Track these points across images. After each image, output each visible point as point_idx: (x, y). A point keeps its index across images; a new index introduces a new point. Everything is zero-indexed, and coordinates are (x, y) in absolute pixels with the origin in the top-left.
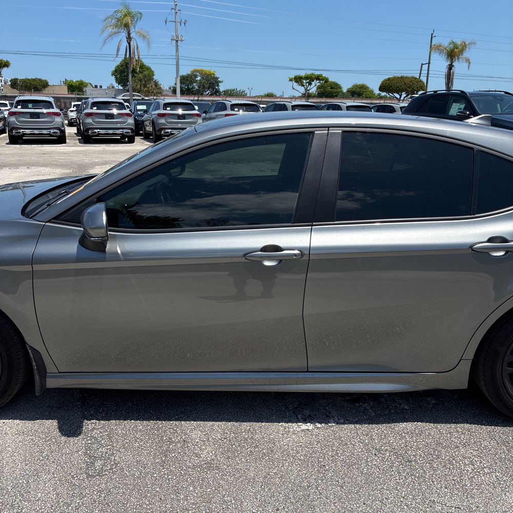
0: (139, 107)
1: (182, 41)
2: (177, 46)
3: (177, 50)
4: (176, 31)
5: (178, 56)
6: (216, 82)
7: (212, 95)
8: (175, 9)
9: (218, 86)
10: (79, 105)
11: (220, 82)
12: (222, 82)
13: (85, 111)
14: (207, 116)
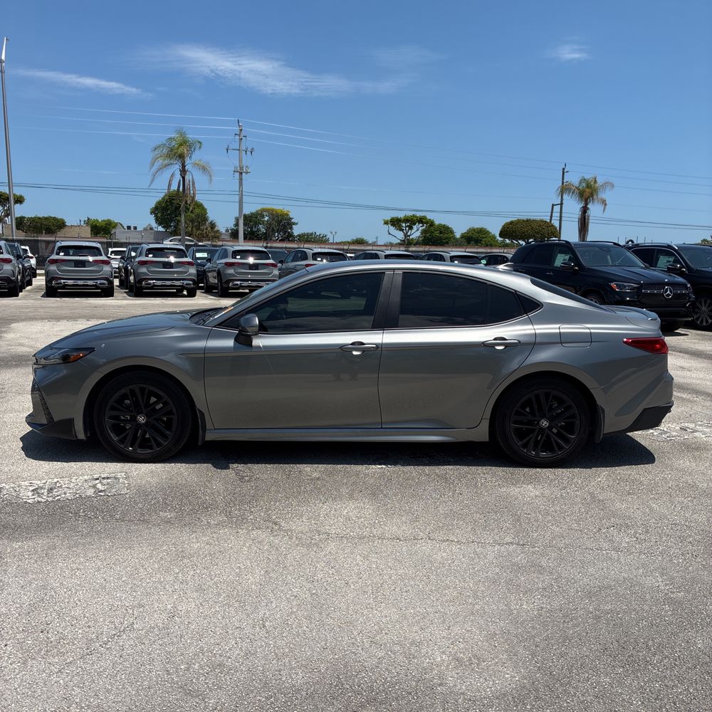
0: (199, 255)
1: (247, 173)
2: (241, 180)
3: (241, 184)
4: (240, 161)
5: (242, 191)
6: (289, 224)
7: (282, 240)
8: (239, 135)
9: (291, 228)
10: (124, 251)
11: (294, 224)
12: (297, 224)
13: (137, 260)
14: (284, 267)
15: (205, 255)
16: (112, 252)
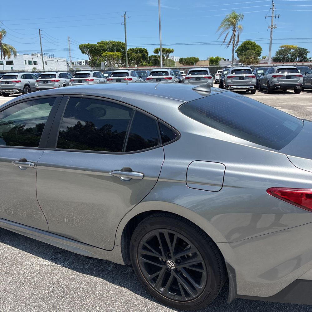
0: (259, 72)
1: (275, 28)
2: (272, 32)
3: (271, 34)
4: (272, 22)
5: (272, 38)
6: (305, 52)
7: (301, 61)
8: (272, 9)
9: (306, 55)
10: (222, 71)
11: (308, 52)
12: (309, 52)
13: (228, 75)
14: (306, 76)
15: (262, 71)
16: (219, 72)
